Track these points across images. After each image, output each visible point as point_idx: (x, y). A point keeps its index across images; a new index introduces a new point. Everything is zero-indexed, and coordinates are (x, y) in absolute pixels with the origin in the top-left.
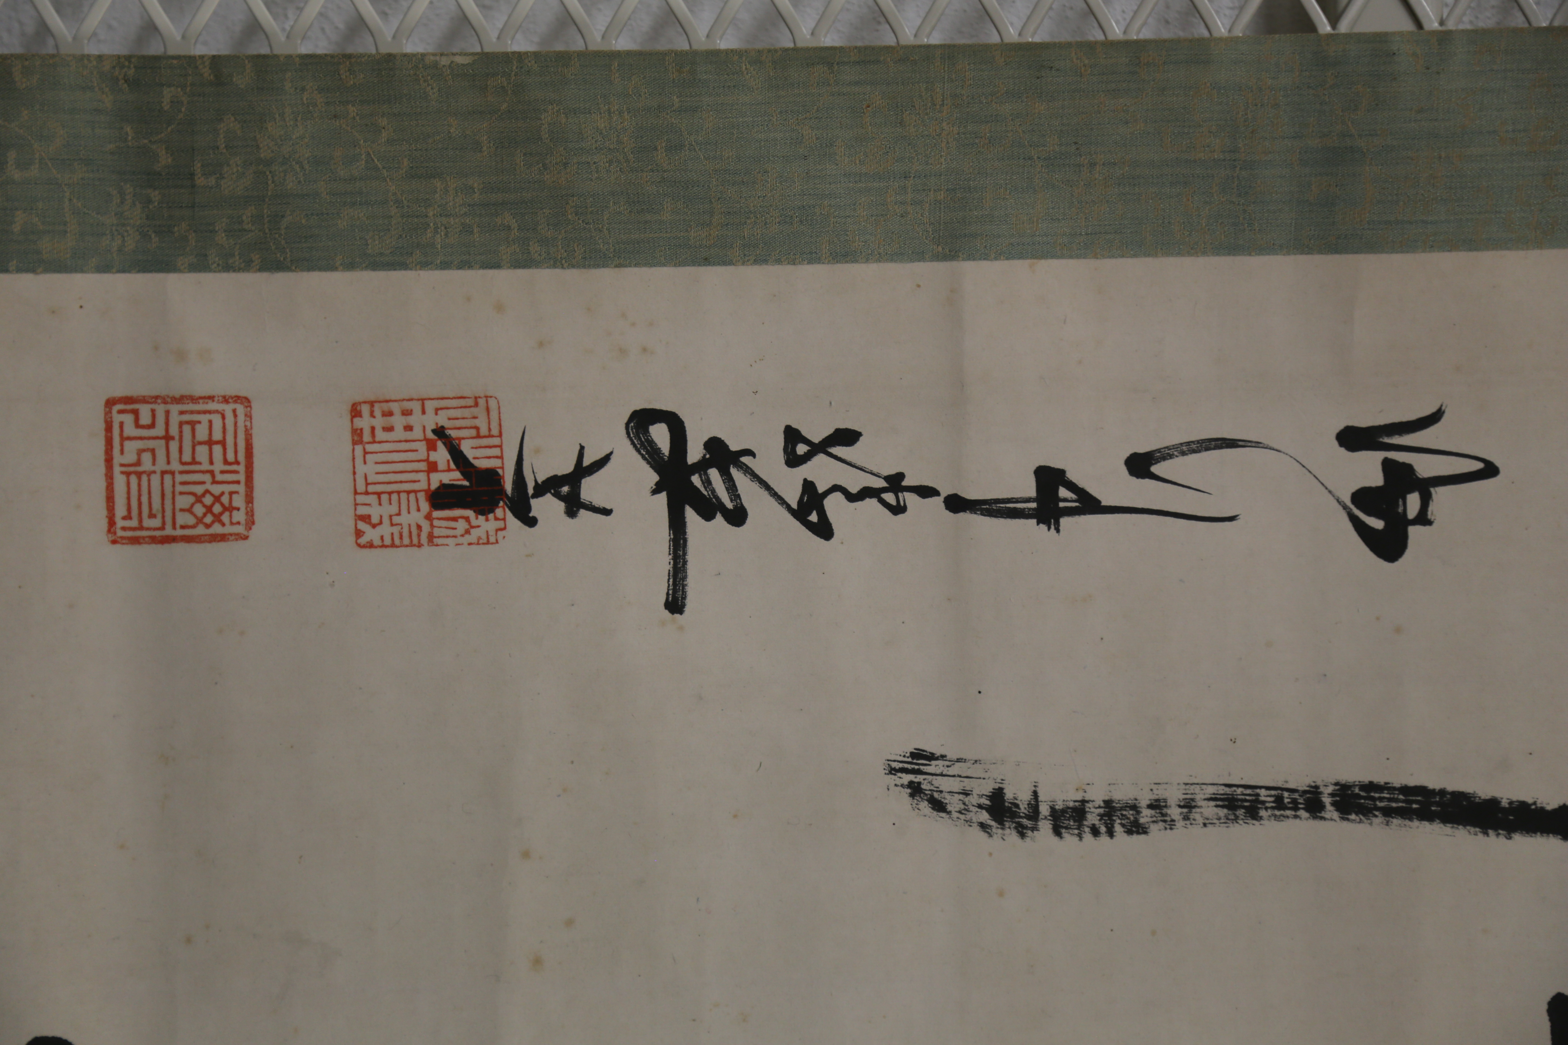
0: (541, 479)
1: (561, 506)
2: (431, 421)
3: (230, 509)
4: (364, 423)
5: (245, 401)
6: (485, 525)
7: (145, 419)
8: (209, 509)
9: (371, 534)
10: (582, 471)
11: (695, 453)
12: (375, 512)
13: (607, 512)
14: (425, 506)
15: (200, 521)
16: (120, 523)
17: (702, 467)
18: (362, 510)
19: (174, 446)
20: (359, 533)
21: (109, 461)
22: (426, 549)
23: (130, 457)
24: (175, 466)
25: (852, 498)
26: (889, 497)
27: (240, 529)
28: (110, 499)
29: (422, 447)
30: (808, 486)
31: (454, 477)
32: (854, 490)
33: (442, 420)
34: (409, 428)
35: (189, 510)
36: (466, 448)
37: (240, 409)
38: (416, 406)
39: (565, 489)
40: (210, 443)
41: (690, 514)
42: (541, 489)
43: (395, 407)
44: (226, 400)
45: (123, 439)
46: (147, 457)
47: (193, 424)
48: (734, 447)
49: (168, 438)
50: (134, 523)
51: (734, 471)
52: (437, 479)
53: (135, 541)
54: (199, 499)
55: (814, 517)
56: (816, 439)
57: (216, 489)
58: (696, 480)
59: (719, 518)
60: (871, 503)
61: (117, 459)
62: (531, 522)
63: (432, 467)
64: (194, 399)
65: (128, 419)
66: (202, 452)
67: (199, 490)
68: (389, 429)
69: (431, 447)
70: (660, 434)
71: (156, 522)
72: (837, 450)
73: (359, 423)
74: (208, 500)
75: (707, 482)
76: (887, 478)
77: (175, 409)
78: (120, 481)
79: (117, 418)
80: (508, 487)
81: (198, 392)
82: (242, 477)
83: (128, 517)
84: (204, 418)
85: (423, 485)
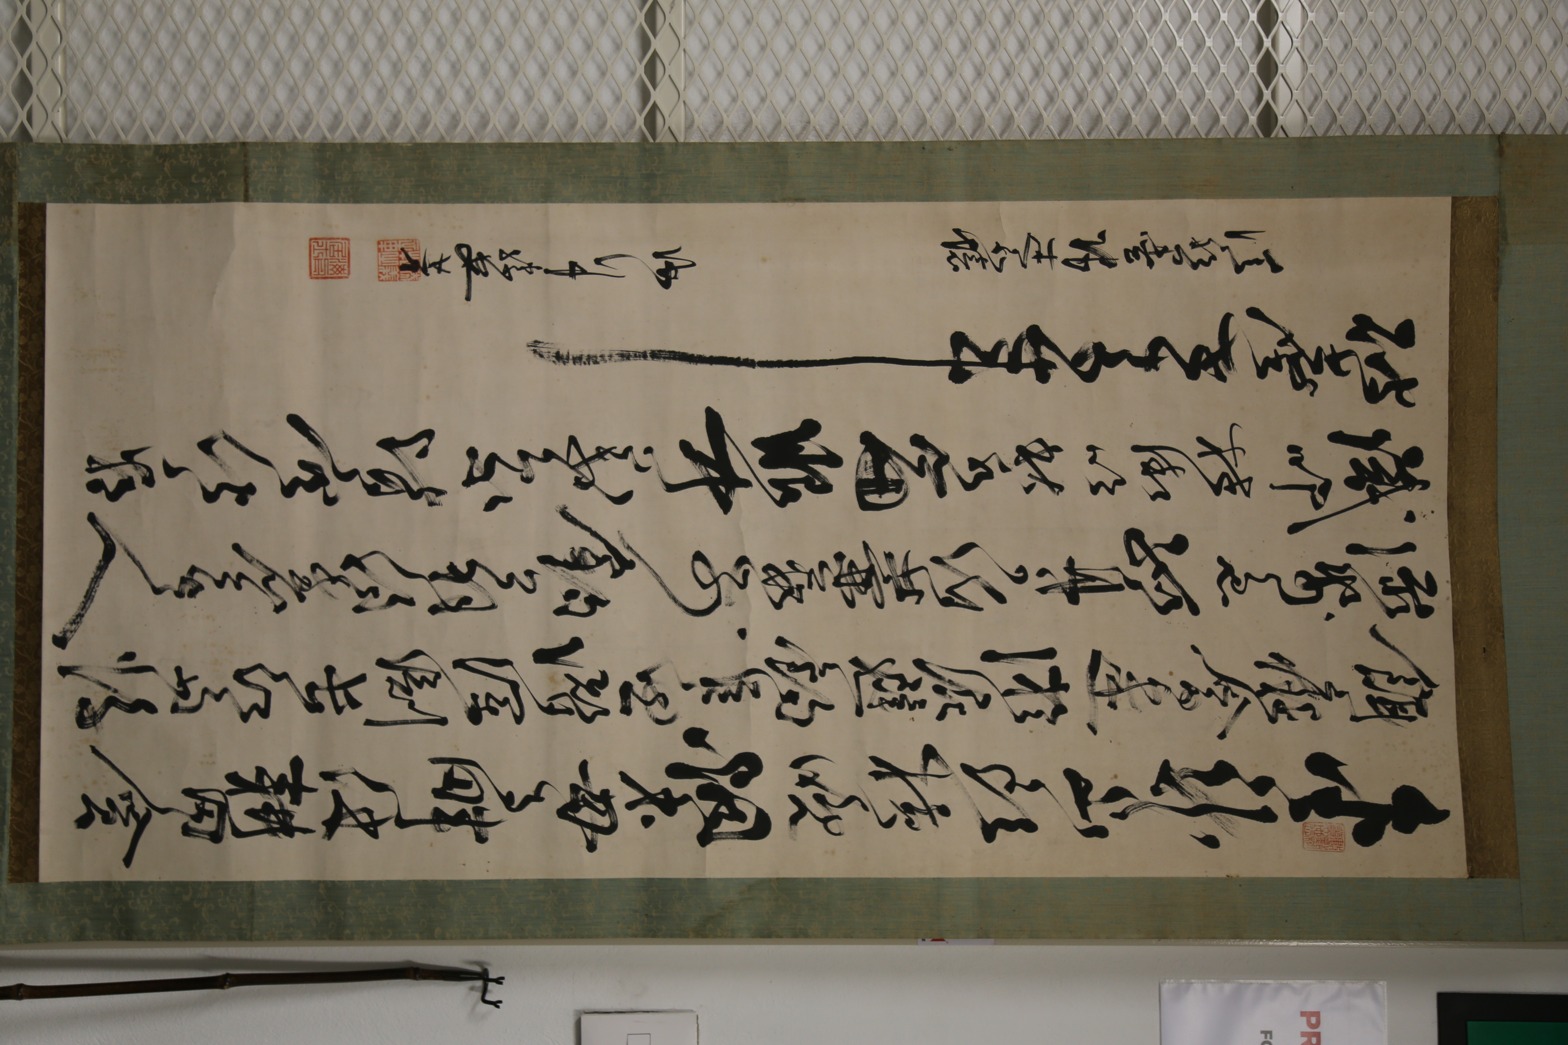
0: (431, 262)
1: (436, 270)
2: (400, 246)
3: (343, 269)
4: (381, 246)
5: (348, 239)
6: (415, 275)
7: (320, 244)
8: (338, 269)
9: (383, 277)
10: (442, 261)
11: (474, 256)
12: (384, 271)
13: (449, 272)
14: (398, 270)
15: (335, 273)
16: (313, 273)
17: (476, 260)
18: (380, 271)
19: (328, 252)
20: (379, 277)
21: (310, 256)
22: (398, 282)
23: (316, 255)
24: (328, 257)
25: (518, 269)
26: (528, 269)
27: (346, 275)
28: (310, 266)
29: (397, 253)
30: (506, 266)
31: (406, 262)
32: (519, 267)
33: (403, 246)
34: (394, 248)
35: (332, 270)
36: (410, 254)
37: (347, 242)
38: (396, 242)
39: (437, 266)
40: (338, 251)
41: (473, 273)
42: (431, 266)
43: (390, 242)
44: (343, 239)
45: (314, 250)
46: (320, 255)
47: (333, 246)
48: (485, 254)
49: (326, 249)
50: (316, 273)
51: (485, 262)
52: (402, 262)
53: (317, 278)
54: (335, 266)
55: (507, 275)
56: (508, 253)
57: (340, 264)
58: (474, 264)
59: (481, 275)
60: (523, 271)
61: (313, 255)
62: (427, 275)
63: (400, 259)
64: (334, 239)
65: (315, 244)
66: (336, 253)
67: (335, 264)
68: (388, 248)
69: (400, 253)
70: (464, 251)
71: (323, 273)
72: (514, 256)
73: (380, 246)
74: (337, 267)
75: (477, 264)
76: (528, 264)
77: (329, 241)
78: (313, 261)
79: (313, 244)
80: (421, 265)
81: (335, 237)
82: (347, 261)
83: (315, 271)
84: (336, 244)
85: (397, 264)
